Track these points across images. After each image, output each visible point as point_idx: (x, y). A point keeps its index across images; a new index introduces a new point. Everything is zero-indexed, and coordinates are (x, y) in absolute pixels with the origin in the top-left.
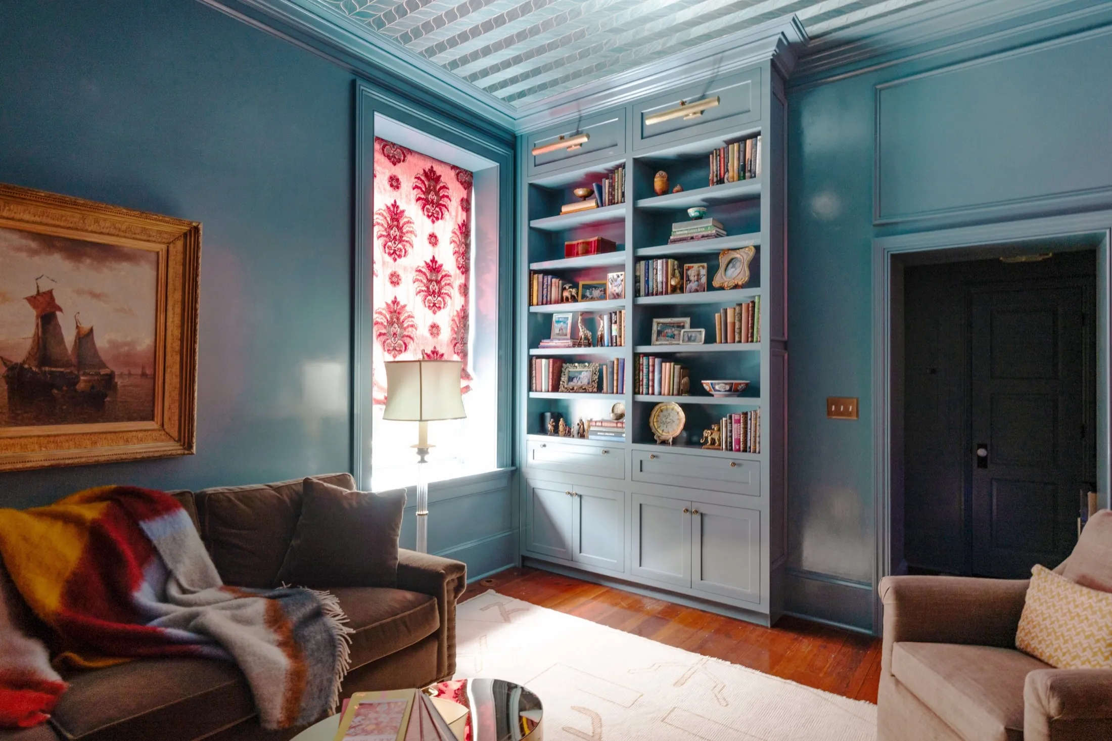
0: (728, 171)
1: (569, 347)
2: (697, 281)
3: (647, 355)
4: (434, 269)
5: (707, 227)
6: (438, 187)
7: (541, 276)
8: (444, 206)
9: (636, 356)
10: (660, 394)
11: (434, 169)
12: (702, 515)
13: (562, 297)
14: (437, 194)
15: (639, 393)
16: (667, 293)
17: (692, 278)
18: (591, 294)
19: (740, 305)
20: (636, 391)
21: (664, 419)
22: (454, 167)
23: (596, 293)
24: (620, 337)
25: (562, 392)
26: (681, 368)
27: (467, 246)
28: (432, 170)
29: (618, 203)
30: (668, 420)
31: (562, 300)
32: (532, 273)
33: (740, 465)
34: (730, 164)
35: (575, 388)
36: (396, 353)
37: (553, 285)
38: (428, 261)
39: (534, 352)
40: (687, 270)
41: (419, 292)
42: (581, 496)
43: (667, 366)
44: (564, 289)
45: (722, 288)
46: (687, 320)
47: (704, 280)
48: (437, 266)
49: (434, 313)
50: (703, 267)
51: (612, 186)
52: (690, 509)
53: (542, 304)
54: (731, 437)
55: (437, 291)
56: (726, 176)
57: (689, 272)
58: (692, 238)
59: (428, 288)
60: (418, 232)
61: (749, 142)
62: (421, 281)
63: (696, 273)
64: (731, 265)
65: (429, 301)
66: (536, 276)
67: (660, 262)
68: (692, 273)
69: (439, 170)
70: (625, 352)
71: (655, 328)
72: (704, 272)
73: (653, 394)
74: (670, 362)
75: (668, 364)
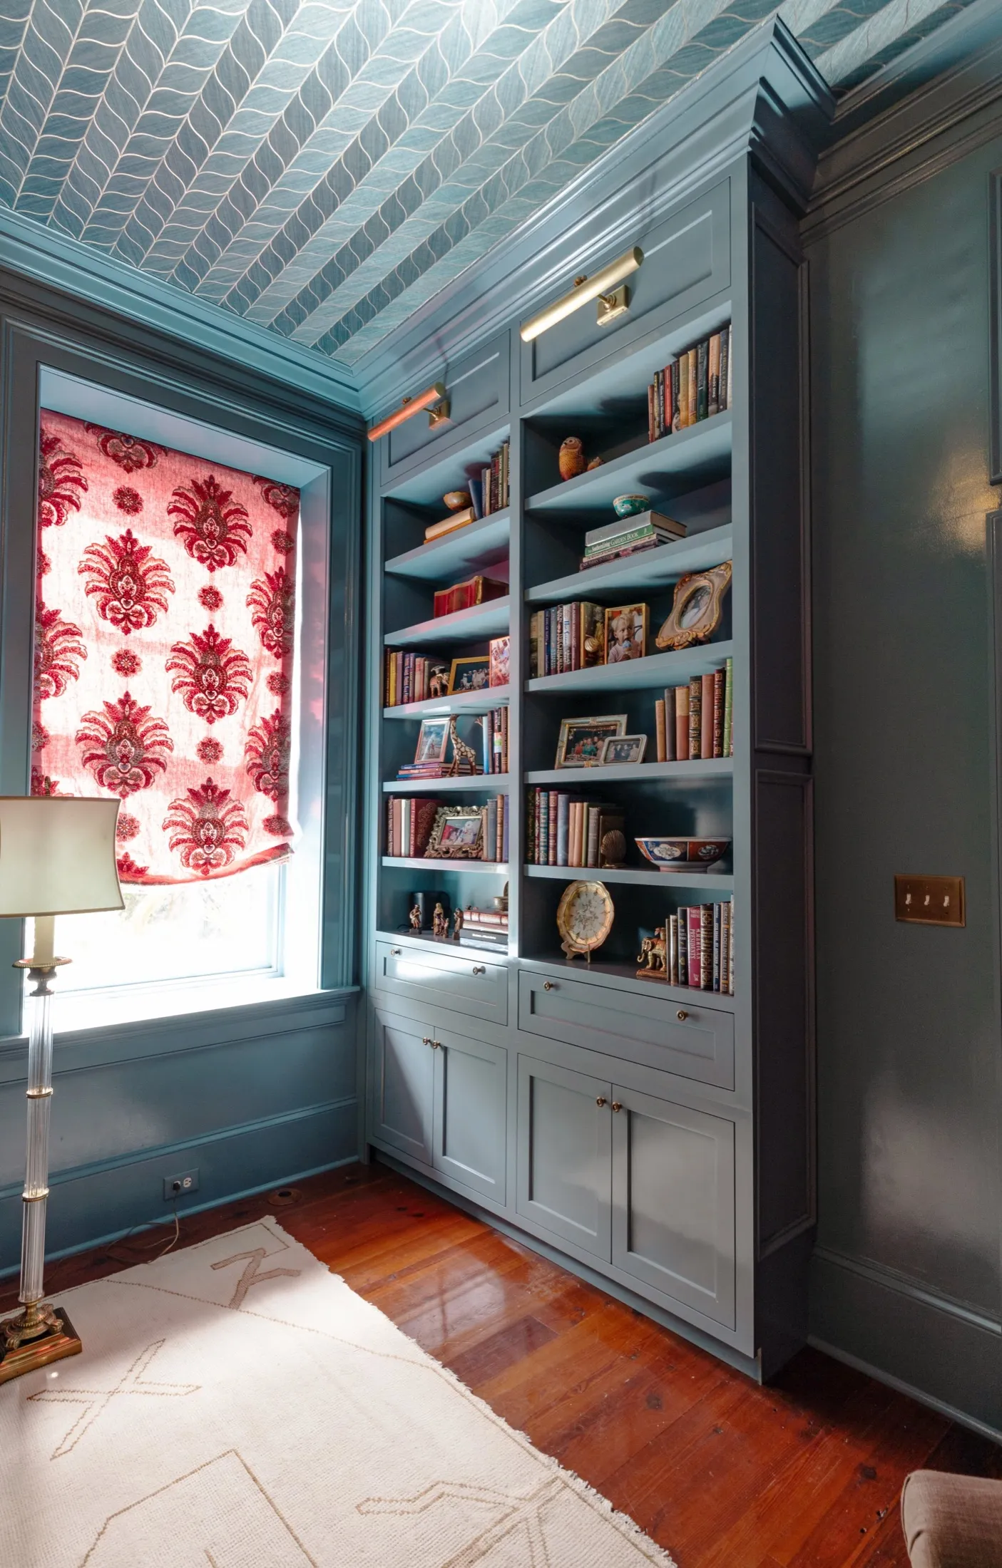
0: (678, 410)
1: (436, 776)
2: (628, 639)
3: (547, 788)
4: (212, 648)
5: (640, 531)
6: (225, 511)
7: (400, 654)
8: (238, 543)
9: (528, 791)
10: (566, 864)
11: (217, 481)
12: (630, 1114)
13: (429, 689)
14: (221, 522)
15: (533, 862)
16: (578, 667)
17: (619, 634)
18: (470, 680)
19: (698, 679)
20: (527, 858)
21: (581, 912)
22: (258, 479)
23: (478, 677)
24: (506, 756)
25: (430, 857)
26: (600, 813)
27: (288, 611)
28: (211, 482)
29: (502, 508)
30: (588, 915)
31: (429, 694)
32: (387, 650)
33: (695, 1017)
34: (680, 397)
35: (451, 850)
36: (127, 789)
37: (417, 669)
38: (199, 633)
39: (391, 787)
40: (610, 619)
41: (180, 686)
42: (445, 1050)
43: (577, 809)
44: (432, 675)
45: (670, 648)
46: (622, 719)
47: (640, 636)
48: (218, 641)
49: (211, 721)
50: (639, 611)
51: (494, 481)
52: (609, 1099)
53: (403, 703)
54: (685, 955)
55: (217, 684)
56: (675, 421)
57: (614, 624)
58: (617, 556)
59: (198, 679)
60: (178, 585)
61: (714, 341)
62: (185, 668)
63: (627, 624)
64: (693, 603)
65: (199, 701)
66: (393, 655)
67: (566, 608)
68: (619, 624)
69: (225, 482)
70: (508, 784)
71: (564, 737)
72: (640, 620)
73: (555, 863)
74: (582, 802)
75: (578, 805)
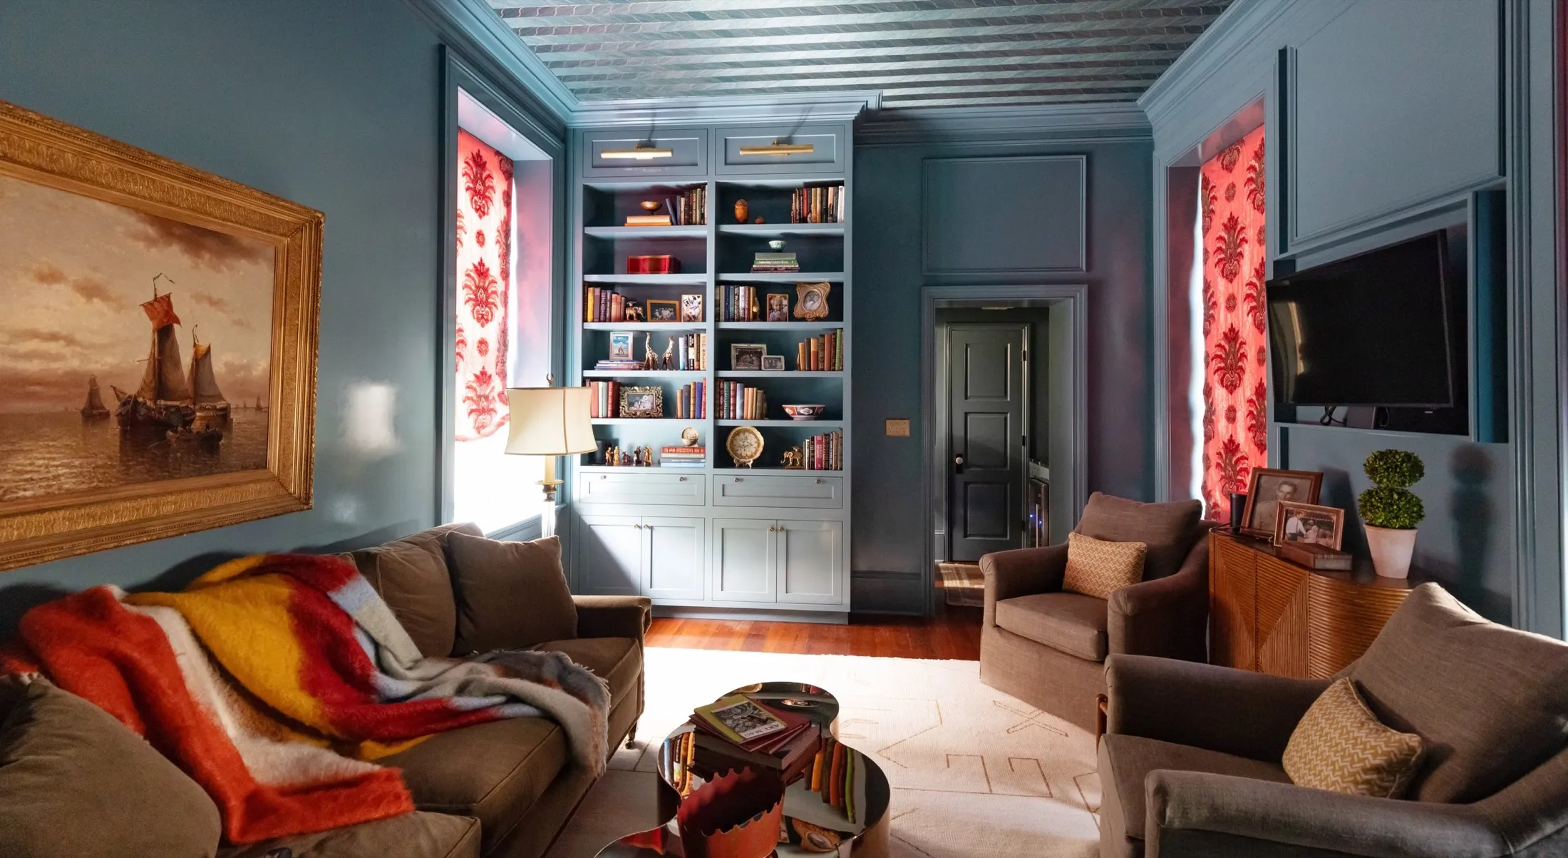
0: (810, 211)
1: (634, 369)
2: (780, 310)
3: (728, 380)
4: (482, 274)
5: (790, 261)
6: (484, 176)
7: (598, 290)
8: (489, 198)
9: (717, 380)
10: (742, 418)
11: (481, 154)
12: (787, 532)
13: (625, 315)
14: (483, 184)
15: (720, 418)
16: (749, 320)
17: (775, 307)
18: (660, 314)
19: (823, 336)
20: (717, 417)
21: (741, 443)
22: (498, 153)
23: (666, 313)
24: (698, 360)
25: (624, 417)
26: (764, 393)
27: (508, 246)
28: (479, 155)
29: (695, 224)
30: (746, 444)
31: (623, 318)
32: (587, 285)
33: (824, 482)
34: (812, 206)
35: (638, 414)
37: (613, 301)
38: (477, 264)
39: (589, 373)
40: (770, 299)
41: (470, 301)
42: (652, 528)
43: (750, 392)
44: (626, 306)
45: (803, 319)
46: (764, 346)
47: (786, 309)
48: (484, 269)
49: (483, 326)
50: (785, 298)
51: (689, 206)
52: (775, 527)
53: (600, 321)
54: (813, 456)
55: (484, 300)
56: (809, 216)
57: (772, 301)
58: (776, 269)
59: (476, 295)
60: (468, 228)
61: (831, 189)
62: (471, 288)
63: (779, 303)
64: (808, 298)
65: (477, 312)
66: (591, 289)
67: (742, 289)
68: (775, 302)
69: (486, 156)
70: (705, 377)
71: (734, 353)
72: (785, 302)
73: (735, 418)
74: (753, 387)
75: (750, 389)
